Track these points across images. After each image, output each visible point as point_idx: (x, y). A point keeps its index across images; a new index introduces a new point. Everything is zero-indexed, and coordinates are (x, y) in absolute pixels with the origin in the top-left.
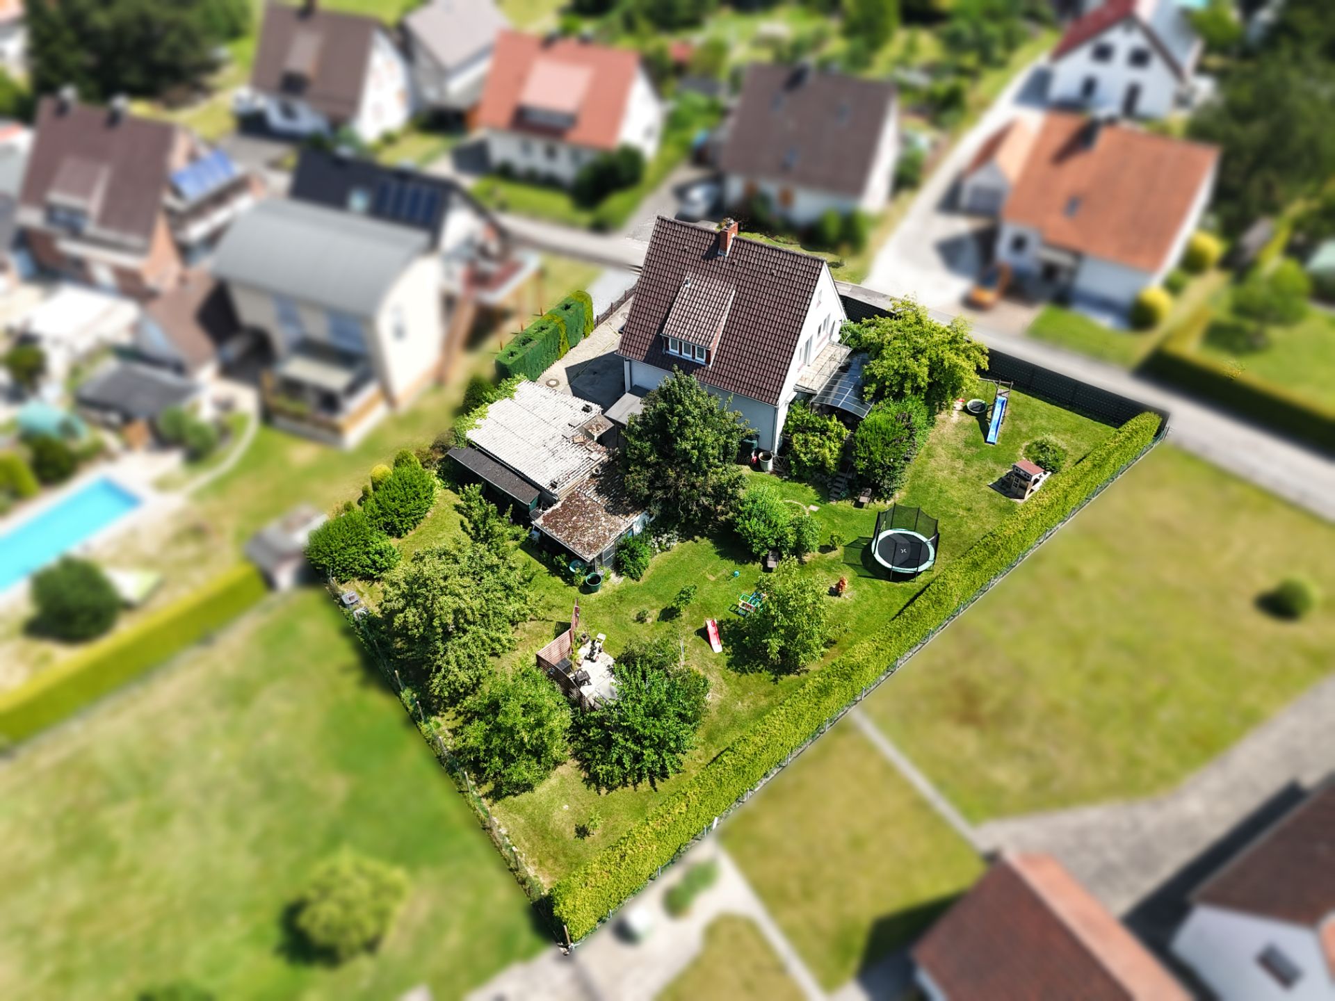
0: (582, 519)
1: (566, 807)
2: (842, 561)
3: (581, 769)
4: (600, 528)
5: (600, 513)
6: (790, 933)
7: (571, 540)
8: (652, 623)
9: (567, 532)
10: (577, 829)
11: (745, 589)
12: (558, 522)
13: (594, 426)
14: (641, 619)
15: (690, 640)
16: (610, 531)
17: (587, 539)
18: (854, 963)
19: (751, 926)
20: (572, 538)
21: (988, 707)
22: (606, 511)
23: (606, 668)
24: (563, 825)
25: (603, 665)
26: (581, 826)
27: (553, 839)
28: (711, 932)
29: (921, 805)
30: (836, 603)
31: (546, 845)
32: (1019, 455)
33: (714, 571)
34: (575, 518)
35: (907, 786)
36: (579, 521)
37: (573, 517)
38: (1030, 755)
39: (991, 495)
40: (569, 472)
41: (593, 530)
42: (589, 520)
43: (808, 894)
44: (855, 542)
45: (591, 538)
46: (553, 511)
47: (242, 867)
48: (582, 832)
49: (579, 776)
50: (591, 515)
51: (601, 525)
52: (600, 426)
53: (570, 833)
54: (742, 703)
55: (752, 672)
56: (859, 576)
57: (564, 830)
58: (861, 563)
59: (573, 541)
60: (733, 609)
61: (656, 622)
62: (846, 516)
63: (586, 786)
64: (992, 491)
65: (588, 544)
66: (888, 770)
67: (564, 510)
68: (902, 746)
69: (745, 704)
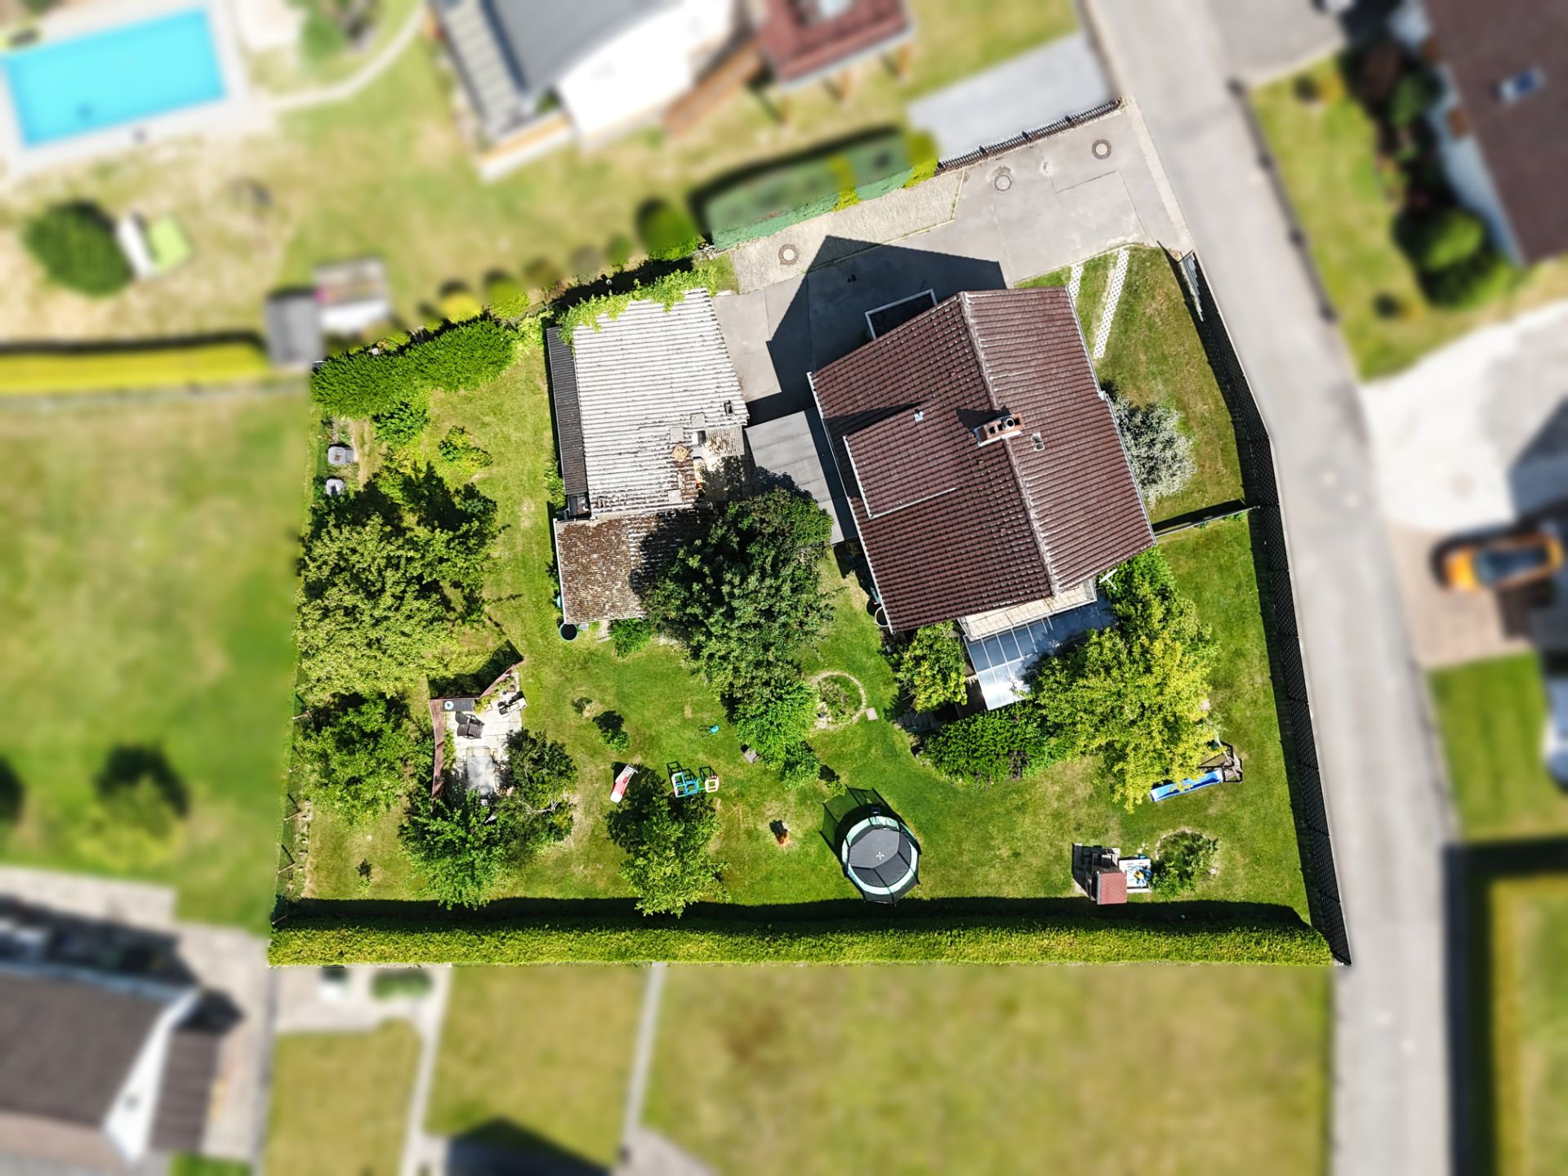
0: (601, 564)
1: (369, 838)
2: (826, 801)
3: (407, 813)
4: (607, 593)
5: (624, 574)
6: (440, 1075)
7: (570, 581)
8: (587, 719)
9: (574, 566)
10: (363, 863)
11: (705, 753)
12: (576, 546)
13: (718, 440)
14: (579, 707)
15: (601, 768)
16: (613, 606)
17: (584, 595)
18: (460, 1127)
19: (417, 1045)
20: (573, 579)
21: (768, 1053)
22: (630, 577)
23: (507, 731)
24: (357, 851)
25: (507, 725)
26: (369, 863)
27: (340, 856)
28: (389, 1026)
29: (622, 1074)
30: (768, 841)
31: (332, 857)
32: (1159, 835)
33: (699, 707)
34: (595, 556)
35: (628, 1053)
36: (595, 563)
37: (595, 552)
38: (749, 1115)
39: (1059, 858)
40: (632, 494)
41: (599, 590)
42: (605, 573)
43: (477, 1061)
44: (863, 791)
45: (589, 598)
46: (583, 526)
47: (104, 681)
48: (365, 869)
49: (401, 819)
50: (613, 568)
51: (611, 590)
52: (727, 444)
53: (357, 862)
54: (584, 868)
55: (620, 844)
56: (821, 833)
57: (354, 855)
58: (839, 820)
59: (571, 584)
60: (672, 766)
61: (591, 720)
62: (892, 753)
63: (398, 833)
64: (1068, 854)
65: (581, 603)
66: (631, 1029)
67: (594, 535)
68: (663, 1022)
69: (586, 872)
